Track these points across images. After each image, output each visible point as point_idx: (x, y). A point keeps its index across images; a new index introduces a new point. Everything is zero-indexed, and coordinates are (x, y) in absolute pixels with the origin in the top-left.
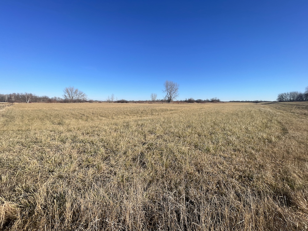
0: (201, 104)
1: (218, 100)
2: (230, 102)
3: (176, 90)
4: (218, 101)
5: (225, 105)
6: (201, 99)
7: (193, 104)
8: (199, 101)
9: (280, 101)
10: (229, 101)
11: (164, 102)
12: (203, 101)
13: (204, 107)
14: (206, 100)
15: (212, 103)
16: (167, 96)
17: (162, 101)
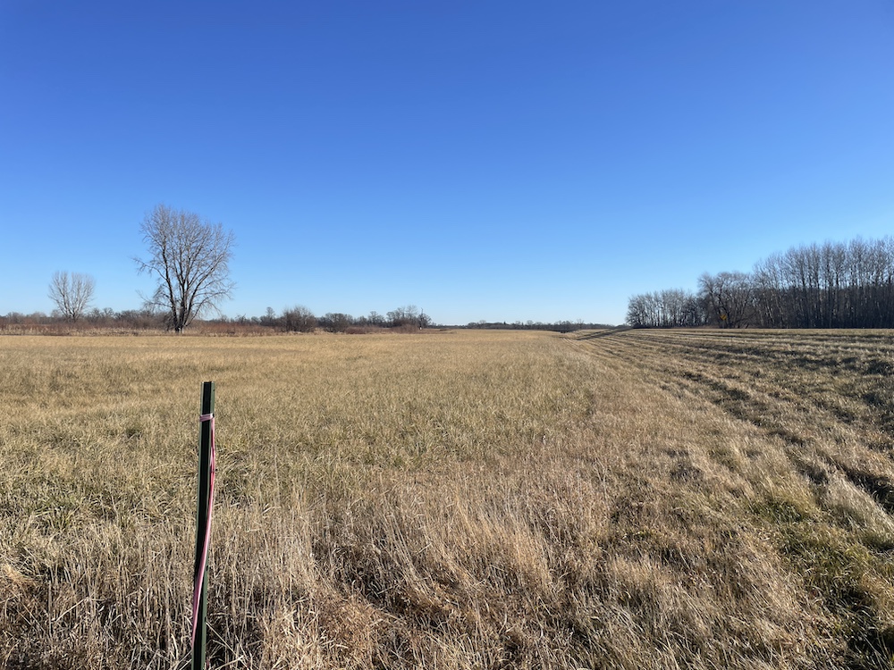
0: (346, 336)
1: (421, 316)
2: (471, 326)
3: (218, 260)
4: (420, 324)
5: (451, 343)
6: (344, 313)
7: (307, 336)
8: (336, 325)
9: (638, 326)
10: (466, 324)
11: (146, 326)
12: (356, 324)
13: (365, 352)
14: (366, 317)
15: (395, 335)
16: (167, 291)
17: (130, 322)
